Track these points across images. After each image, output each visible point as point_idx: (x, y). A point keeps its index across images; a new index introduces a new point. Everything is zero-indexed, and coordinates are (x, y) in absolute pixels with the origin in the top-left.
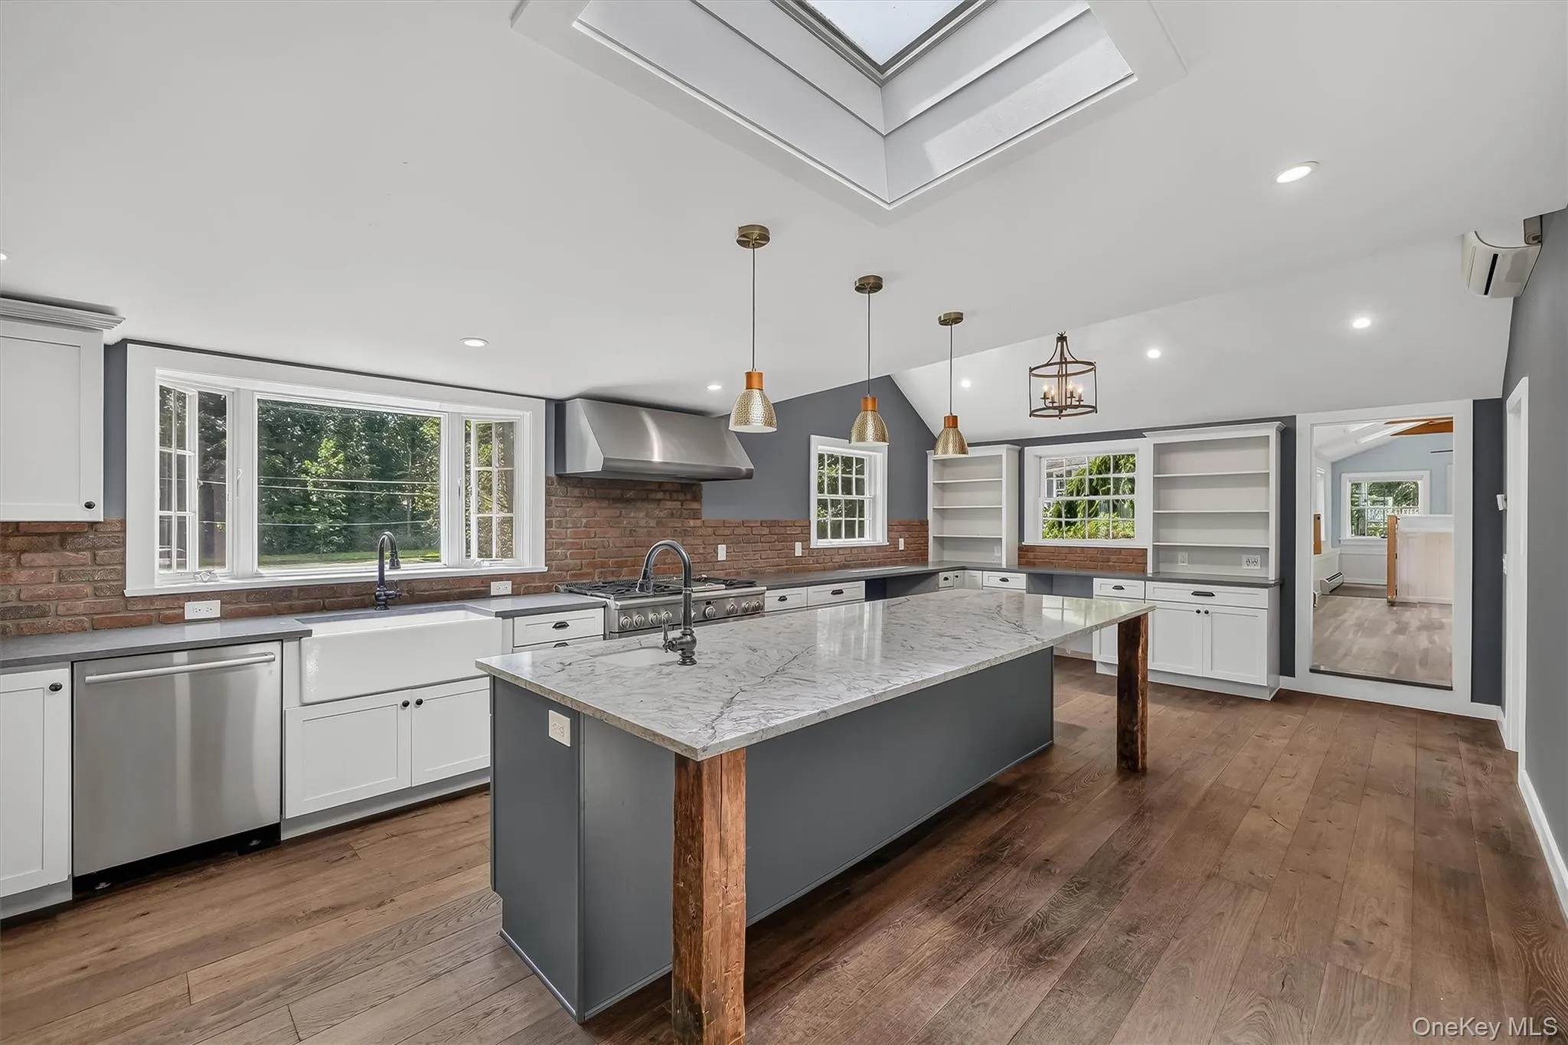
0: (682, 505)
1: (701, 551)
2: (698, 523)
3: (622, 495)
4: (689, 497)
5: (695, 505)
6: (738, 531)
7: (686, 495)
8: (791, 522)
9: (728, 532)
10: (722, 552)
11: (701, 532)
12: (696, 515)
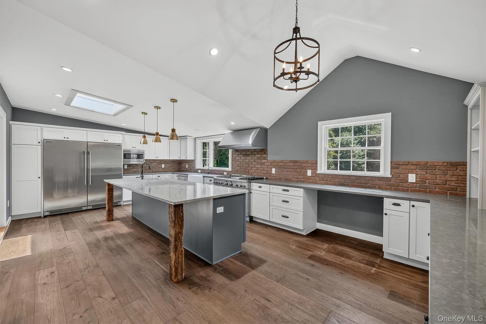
0: (261, 155)
1: (266, 170)
2: (266, 161)
3: (246, 153)
4: (263, 153)
5: (265, 156)
6: (280, 164)
7: (262, 153)
8: (306, 161)
9: (276, 164)
10: (274, 171)
11: (267, 164)
12: (265, 158)
